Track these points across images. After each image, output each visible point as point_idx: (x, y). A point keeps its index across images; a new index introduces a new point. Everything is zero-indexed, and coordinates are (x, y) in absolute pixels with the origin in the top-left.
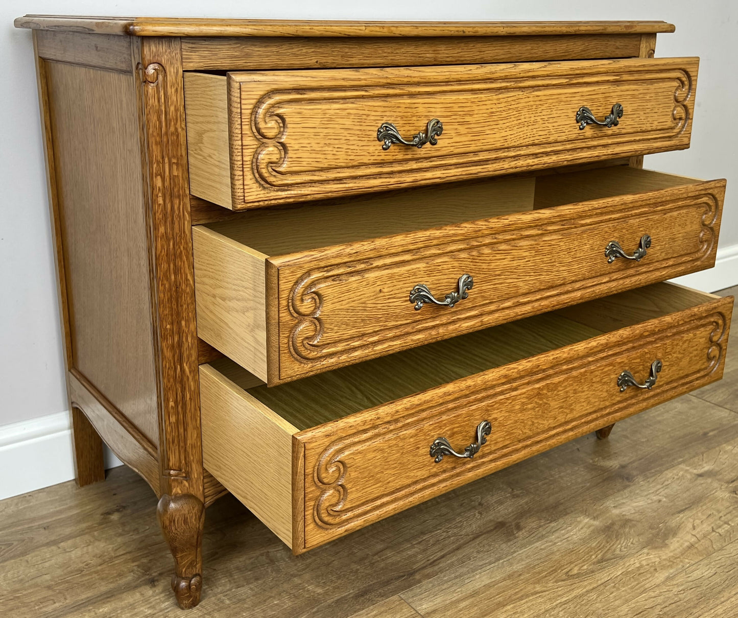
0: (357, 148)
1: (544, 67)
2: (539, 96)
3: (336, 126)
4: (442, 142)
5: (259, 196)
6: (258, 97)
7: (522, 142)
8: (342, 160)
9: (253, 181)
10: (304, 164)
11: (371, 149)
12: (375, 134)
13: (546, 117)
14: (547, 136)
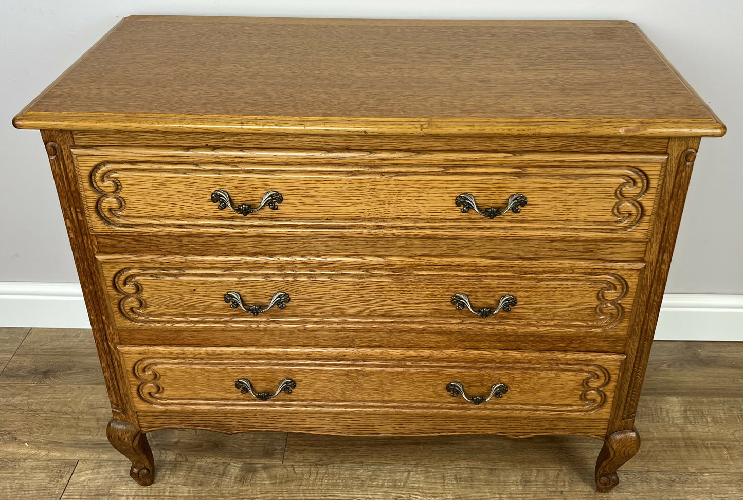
0: (192, 205)
1: (408, 157)
2: (402, 181)
3: (169, 189)
4: (282, 208)
5: (104, 229)
6: (93, 166)
7: (383, 216)
8: (177, 211)
9: (98, 219)
10: (142, 212)
11: (206, 207)
12: (209, 197)
13: (413, 199)
14: (417, 214)
